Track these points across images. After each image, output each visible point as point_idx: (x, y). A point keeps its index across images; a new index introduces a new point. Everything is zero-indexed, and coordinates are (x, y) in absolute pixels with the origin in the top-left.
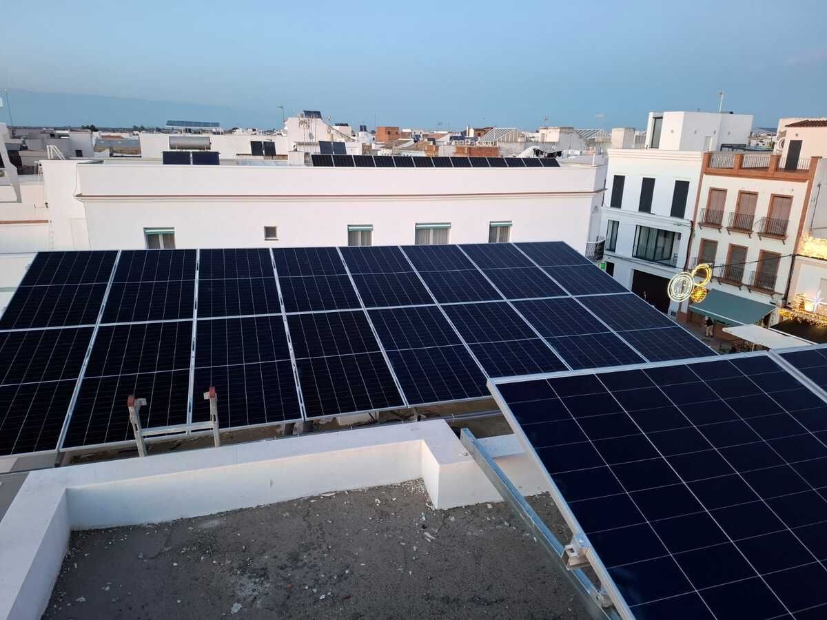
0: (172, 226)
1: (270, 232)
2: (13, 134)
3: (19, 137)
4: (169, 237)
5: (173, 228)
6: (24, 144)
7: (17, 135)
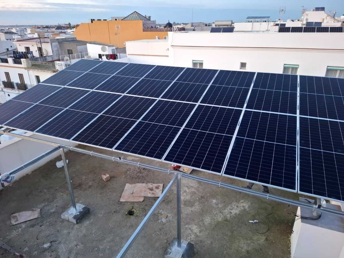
0: (202, 60)
1: (243, 65)
2: (192, 25)
3: (193, 26)
4: (201, 64)
5: (203, 61)
6: (194, 28)
7: (193, 25)
